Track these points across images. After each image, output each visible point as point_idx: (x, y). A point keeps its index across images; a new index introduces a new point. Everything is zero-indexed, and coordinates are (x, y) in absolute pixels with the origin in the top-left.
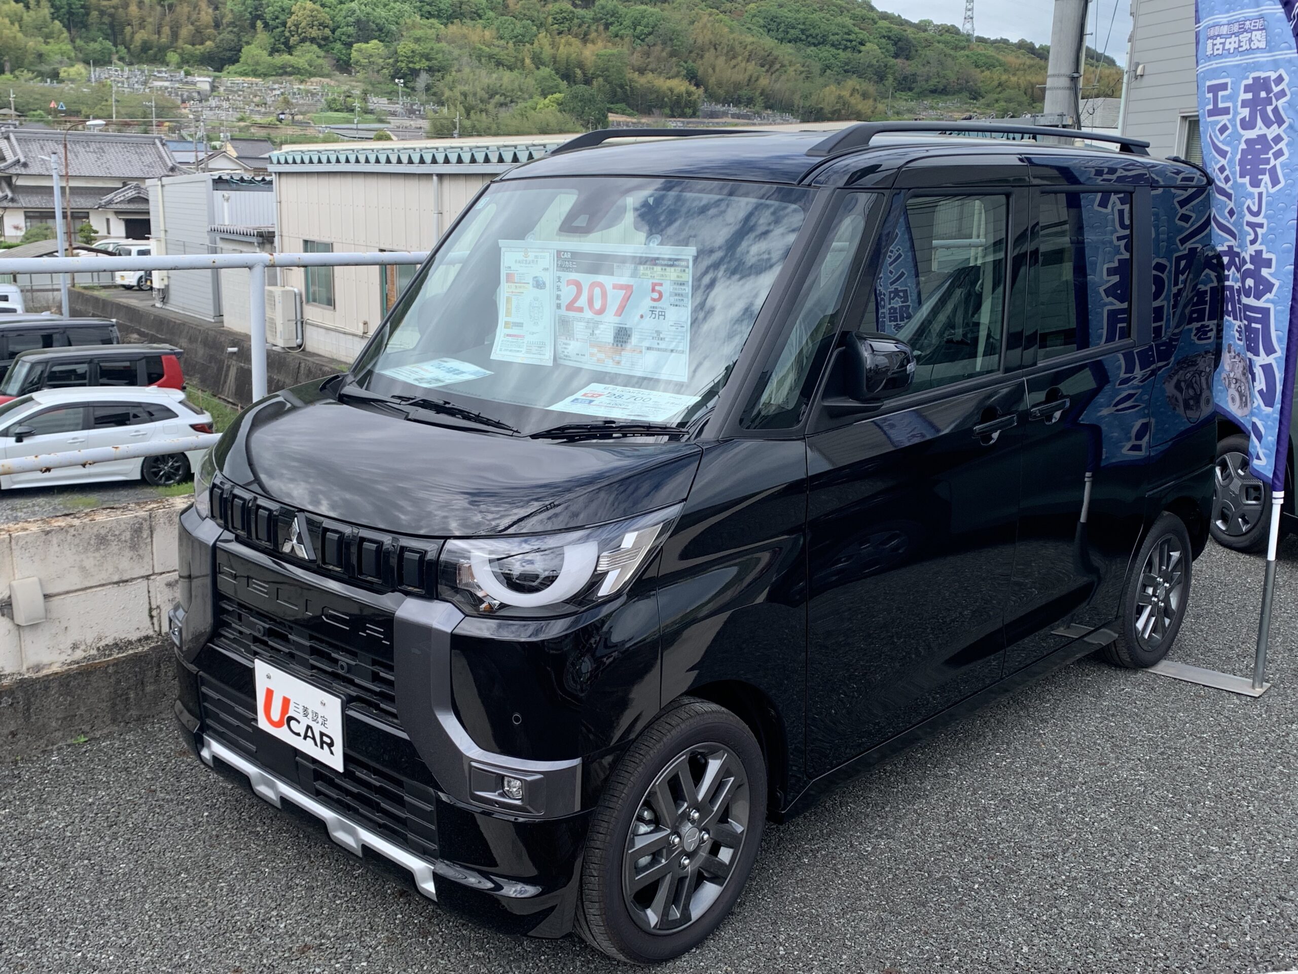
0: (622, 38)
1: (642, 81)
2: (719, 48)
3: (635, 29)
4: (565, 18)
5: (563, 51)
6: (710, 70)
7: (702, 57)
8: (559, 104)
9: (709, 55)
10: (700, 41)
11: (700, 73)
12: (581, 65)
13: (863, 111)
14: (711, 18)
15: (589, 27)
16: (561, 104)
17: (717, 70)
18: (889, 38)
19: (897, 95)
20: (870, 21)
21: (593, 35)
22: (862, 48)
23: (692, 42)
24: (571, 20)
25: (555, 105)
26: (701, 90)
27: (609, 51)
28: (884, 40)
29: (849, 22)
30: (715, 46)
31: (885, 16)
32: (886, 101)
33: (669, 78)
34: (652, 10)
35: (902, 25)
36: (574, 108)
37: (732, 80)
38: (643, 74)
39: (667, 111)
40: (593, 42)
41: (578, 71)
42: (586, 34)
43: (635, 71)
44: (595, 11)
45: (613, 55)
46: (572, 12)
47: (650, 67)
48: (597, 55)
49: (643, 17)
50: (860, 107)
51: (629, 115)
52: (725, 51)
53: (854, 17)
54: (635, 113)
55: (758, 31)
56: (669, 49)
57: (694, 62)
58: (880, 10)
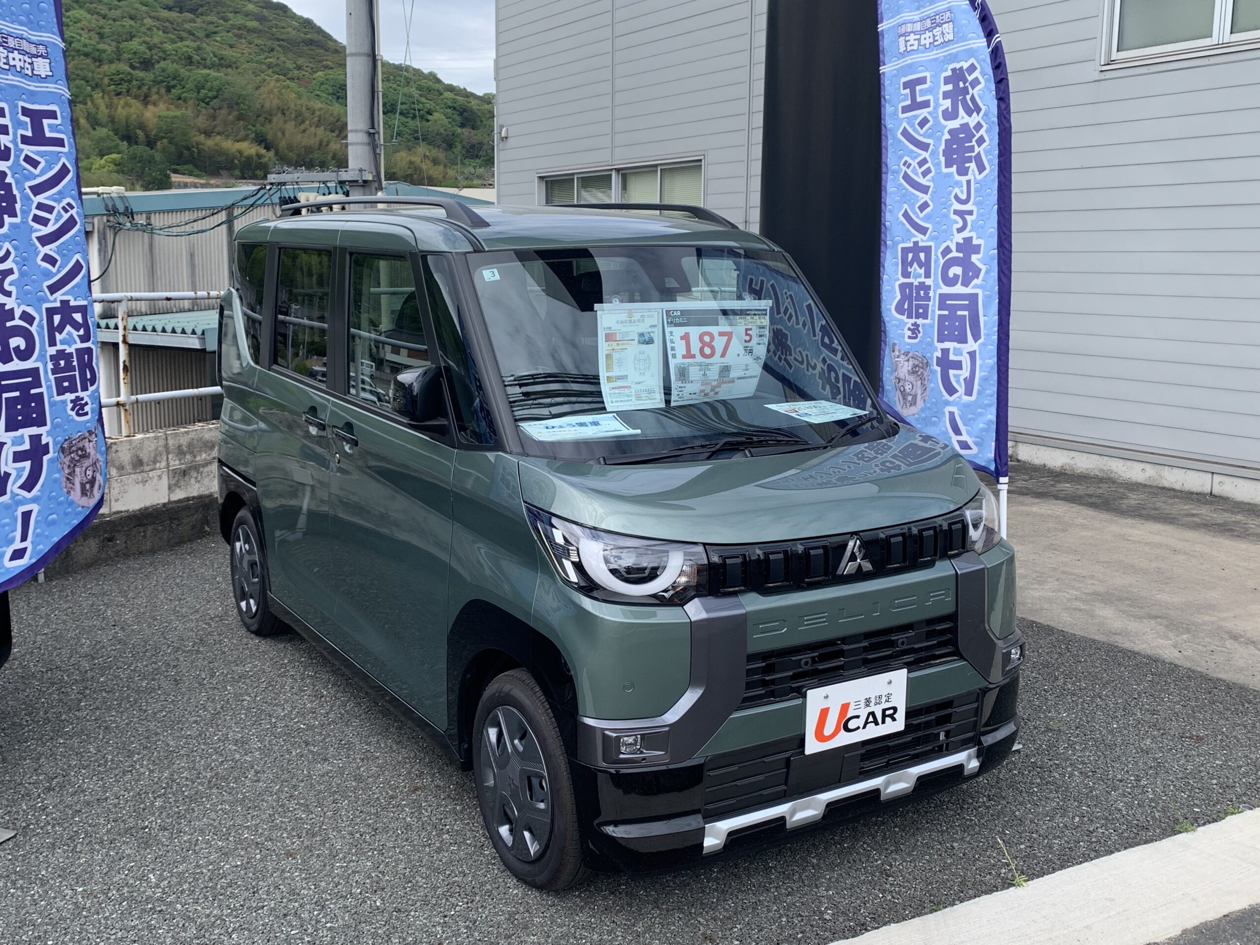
0: (185, 101)
1: (209, 143)
2: (287, 113)
3: (198, 92)
4: (123, 79)
5: (121, 112)
6: (280, 134)
7: (270, 121)
8: (116, 165)
9: (277, 119)
10: (267, 105)
11: (269, 137)
12: (142, 126)
13: (435, 176)
14: (278, 85)
15: (149, 89)
16: (119, 165)
17: (287, 134)
18: (454, 108)
19: (467, 161)
20: (436, 93)
21: (155, 97)
22: (430, 117)
23: (258, 106)
24: (130, 81)
25: (112, 165)
26: (271, 154)
27: (172, 114)
28: (449, 110)
29: (415, 93)
30: (283, 110)
31: (451, 88)
32: (455, 167)
33: (238, 141)
34: (216, 74)
35: (467, 97)
36: (133, 169)
37: (303, 144)
38: (210, 136)
39: (237, 172)
40: (155, 104)
41: (139, 132)
42: (146, 96)
43: (201, 133)
44: (154, 74)
45: (175, 117)
46: (129, 74)
47: (216, 130)
48: (160, 117)
49: (206, 81)
50: (431, 172)
51: (197, 176)
52: (293, 116)
53: (419, 88)
54: (204, 174)
55: (327, 98)
56: (235, 113)
57: (263, 125)
58: (446, 82)
